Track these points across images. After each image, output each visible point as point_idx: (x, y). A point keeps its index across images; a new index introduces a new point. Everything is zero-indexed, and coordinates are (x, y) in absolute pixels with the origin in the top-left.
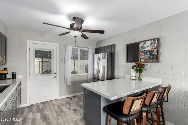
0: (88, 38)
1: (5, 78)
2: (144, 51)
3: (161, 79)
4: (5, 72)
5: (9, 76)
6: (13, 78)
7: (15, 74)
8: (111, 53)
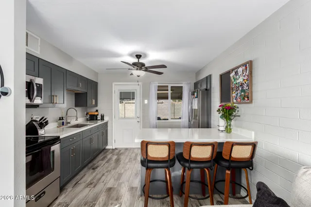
0: (163, 73)
1: (96, 119)
2: (236, 83)
3: (253, 133)
4: (96, 113)
5: (99, 117)
6: (101, 120)
7: (103, 116)
8: (206, 90)
